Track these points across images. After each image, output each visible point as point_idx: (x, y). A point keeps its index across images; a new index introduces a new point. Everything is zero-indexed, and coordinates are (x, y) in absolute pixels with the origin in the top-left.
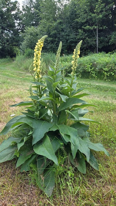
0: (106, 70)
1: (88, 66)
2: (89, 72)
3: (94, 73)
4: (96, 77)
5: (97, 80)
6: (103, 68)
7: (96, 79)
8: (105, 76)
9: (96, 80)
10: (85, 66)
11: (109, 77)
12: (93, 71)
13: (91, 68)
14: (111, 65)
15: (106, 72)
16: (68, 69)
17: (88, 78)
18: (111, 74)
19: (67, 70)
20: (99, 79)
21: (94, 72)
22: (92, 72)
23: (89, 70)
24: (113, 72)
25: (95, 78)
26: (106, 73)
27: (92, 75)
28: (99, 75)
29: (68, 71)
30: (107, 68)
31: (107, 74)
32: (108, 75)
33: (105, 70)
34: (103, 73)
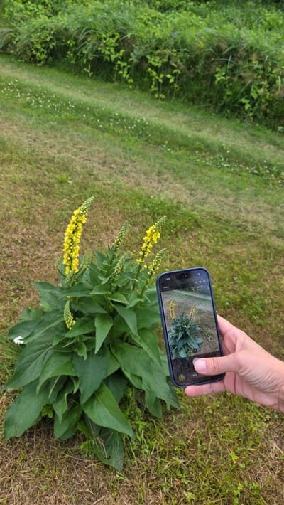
0: (156, 65)
1: (108, 39)
2: (112, 64)
3: (124, 67)
4: (131, 81)
5: (133, 89)
6: (148, 57)
7: (130, 87)
8: (154, 83)
9: (130, 90)
10: (100, 39)
11: (161, 86)
12: (122, 60)
13: (117, 50)
14: (168, 52)
15: (156, 69)
16: (51, 40)
17: (108, 79)
18: (167, 78)
19: (46, 42)
20: (138, 87)
21: (125, 64)
22: (119, 65)
23: (113, 57)
24: (173, 75)
25: (126, 81)
26: (154, 73)
27: (121, 72)
28: (138, 74)
29: (51, 47)
30: (157, 59)
31: (157, 78)
32: (161, 80)
33: (153, 63)
34: (149, 73)
